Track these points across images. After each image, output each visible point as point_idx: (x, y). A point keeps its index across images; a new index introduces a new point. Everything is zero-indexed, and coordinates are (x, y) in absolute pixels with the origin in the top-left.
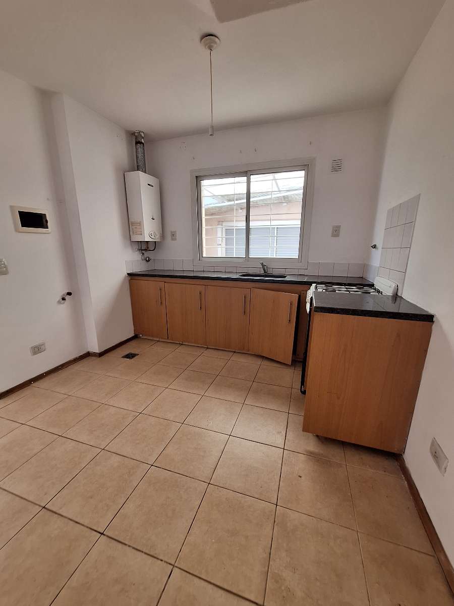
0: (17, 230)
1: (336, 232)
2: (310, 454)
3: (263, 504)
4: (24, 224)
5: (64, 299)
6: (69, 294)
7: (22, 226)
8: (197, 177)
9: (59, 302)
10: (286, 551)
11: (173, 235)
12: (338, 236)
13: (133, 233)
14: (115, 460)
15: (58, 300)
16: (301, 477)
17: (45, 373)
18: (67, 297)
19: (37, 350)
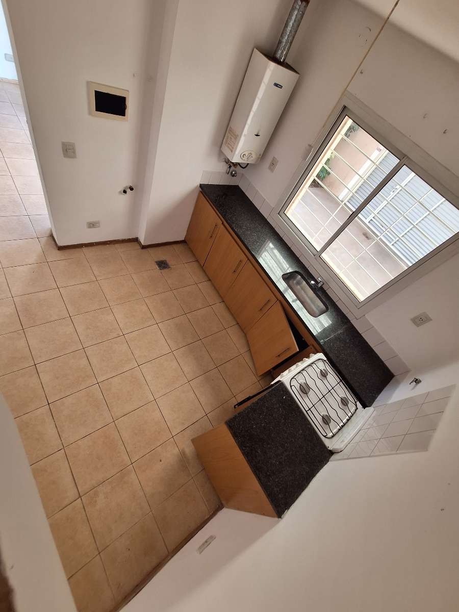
0: (90, 113)
1: (420, 320)
2: (183, 453)
3: (126, 458)
4: (99, 108)
5: (125, 192)
6: (131, 189)
7: (96, 110)
8: (345, 107)
9: (120, 192)
10: (112, 487)
11: (273, 164)
12: (418, 327)
13: (226, 141)
14: (84, 362)
15: (119, 190)
16: (161, 461)
17: (95, 243)
18: (128, 191)
19: (92, 225)
